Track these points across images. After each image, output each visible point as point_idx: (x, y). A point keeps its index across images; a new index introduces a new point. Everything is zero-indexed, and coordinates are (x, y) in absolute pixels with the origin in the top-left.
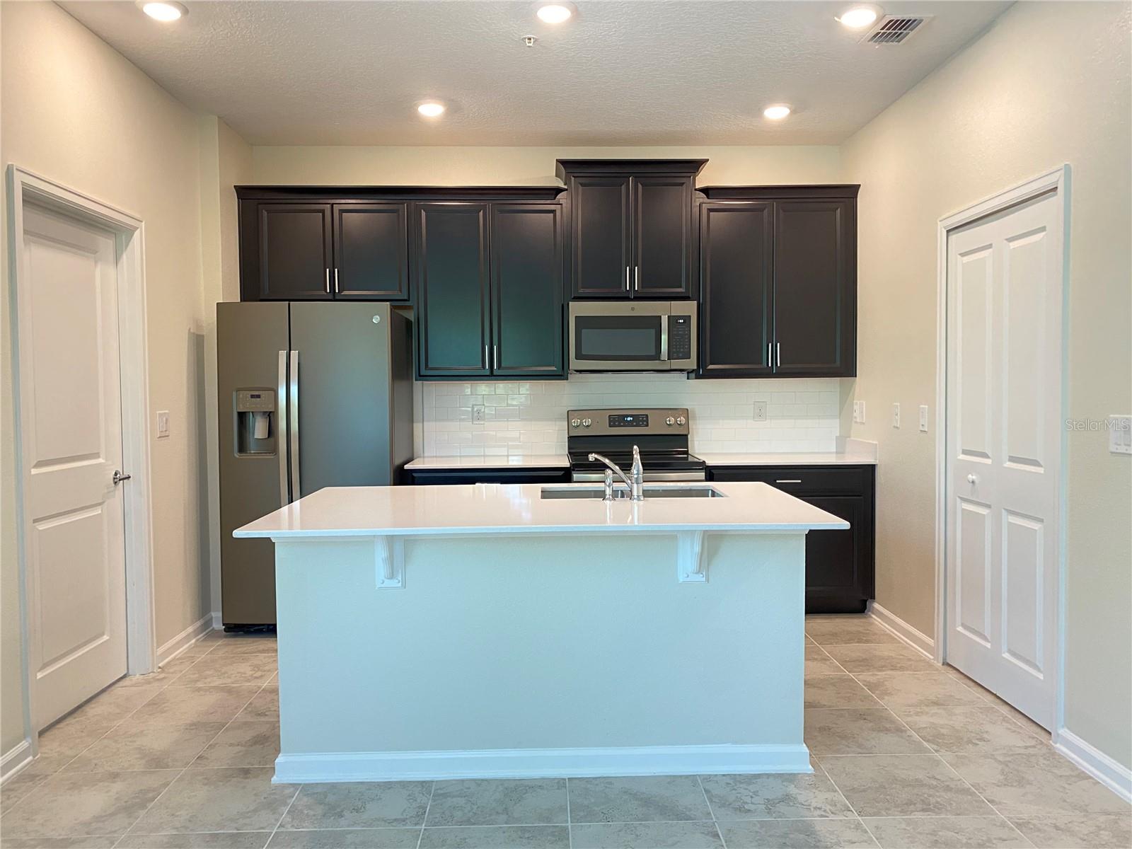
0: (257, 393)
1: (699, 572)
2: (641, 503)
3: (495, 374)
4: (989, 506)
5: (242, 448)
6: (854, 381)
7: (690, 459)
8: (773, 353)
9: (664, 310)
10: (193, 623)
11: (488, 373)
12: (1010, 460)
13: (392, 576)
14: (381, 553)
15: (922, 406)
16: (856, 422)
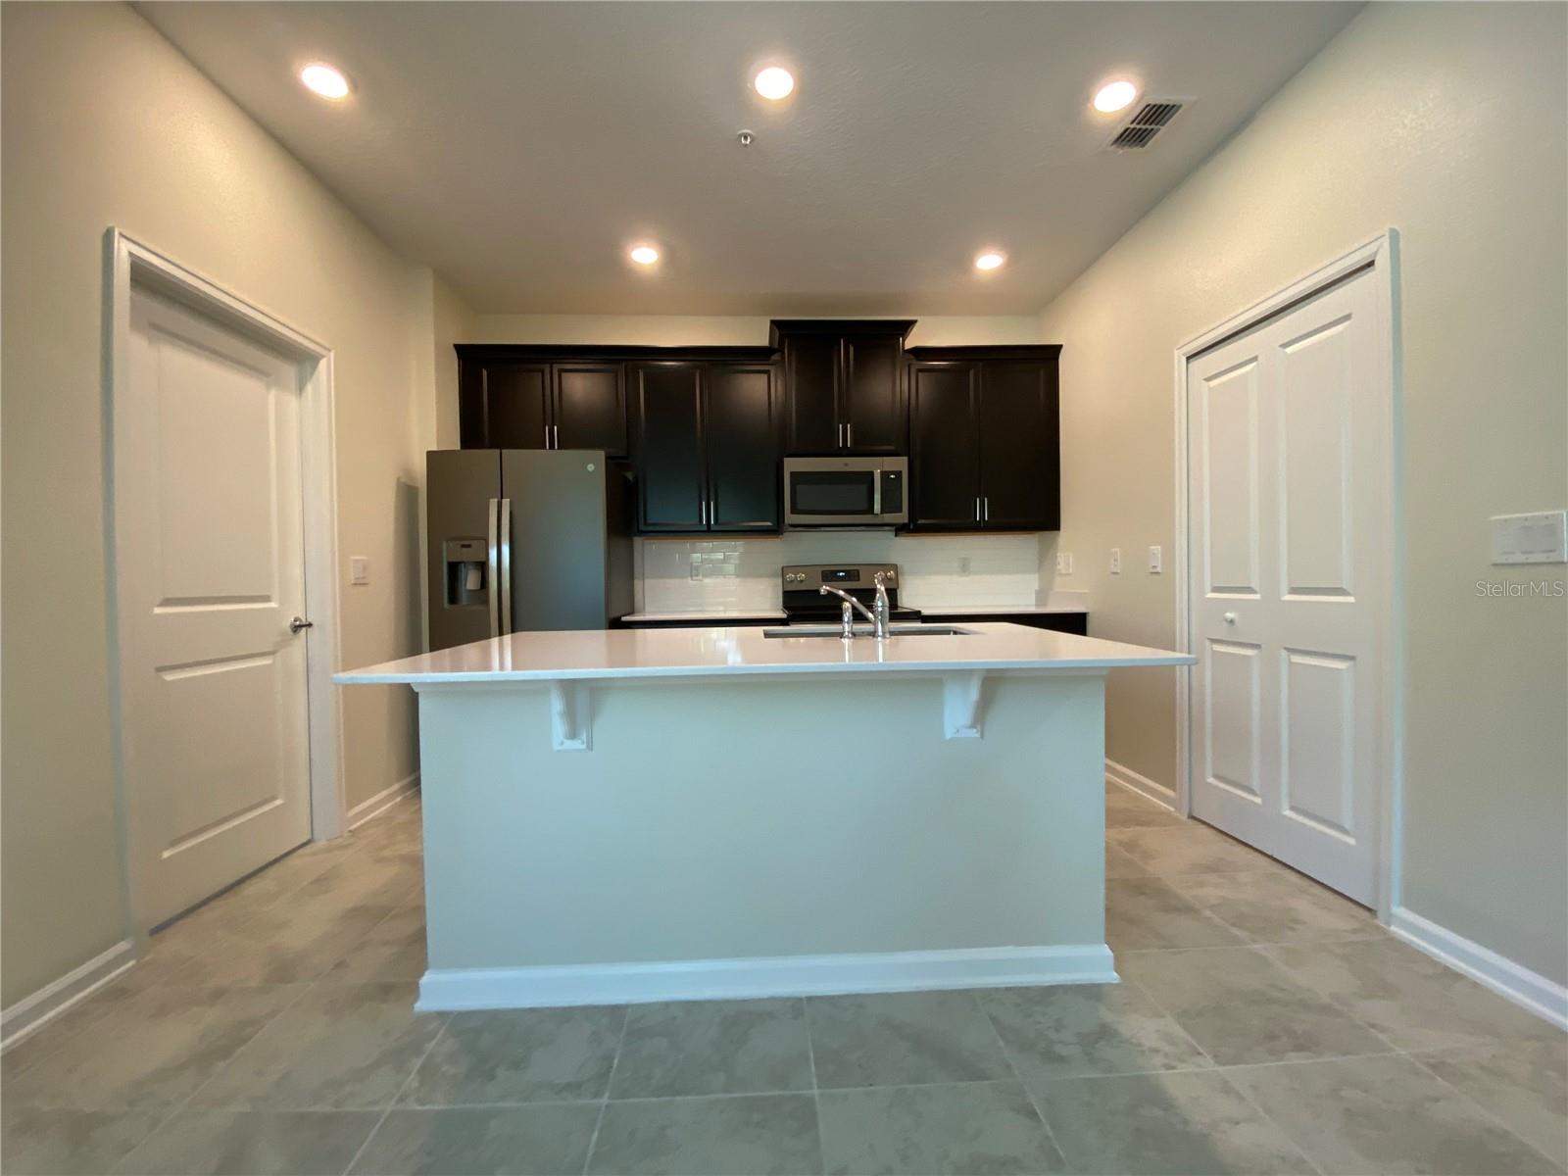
0: (466, 543)
1: (973, 726)
2: (888, 641)
3: (713, 528)
4: (1257, 646)
5: (453, 598)
6: (1058, 535)
7: (899, 610)
8: (982, 510)
9: (877, 467)
10: (398, 781)
11: (705, 528)
12: (1290, 593)
13: (573, 735)
14: (557, 705)
15: (1153, 547)
16: (1061, 575)
